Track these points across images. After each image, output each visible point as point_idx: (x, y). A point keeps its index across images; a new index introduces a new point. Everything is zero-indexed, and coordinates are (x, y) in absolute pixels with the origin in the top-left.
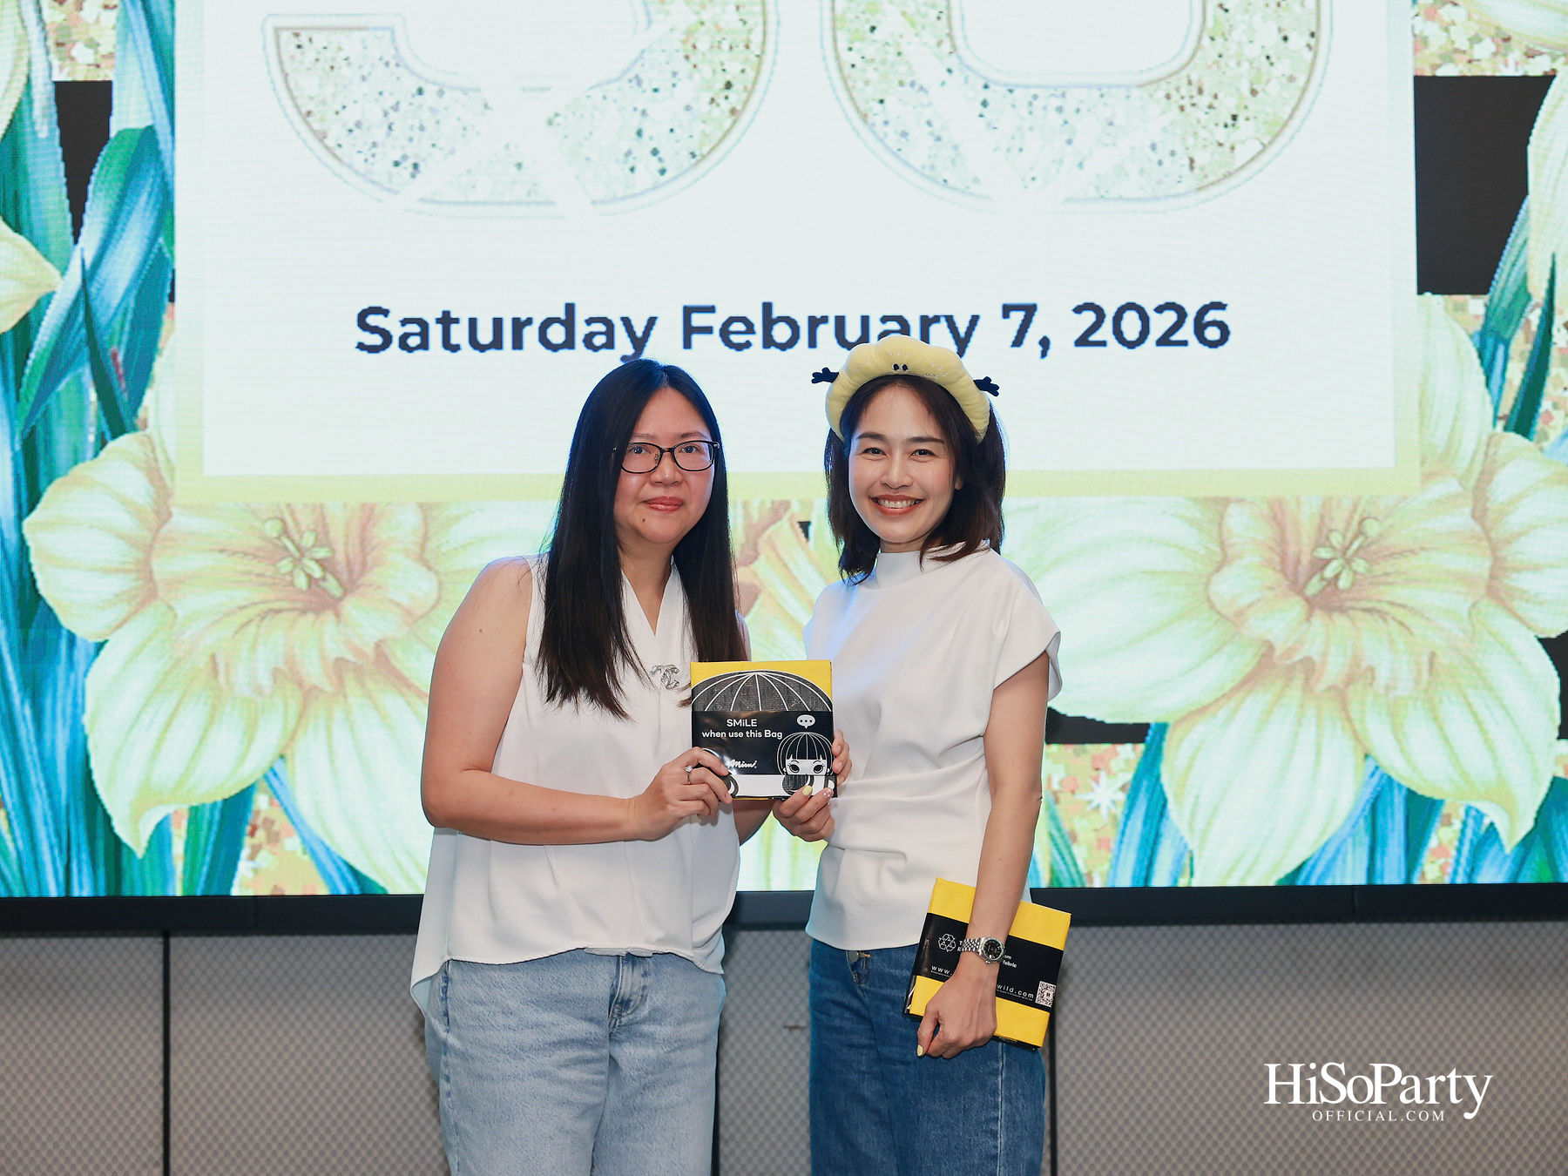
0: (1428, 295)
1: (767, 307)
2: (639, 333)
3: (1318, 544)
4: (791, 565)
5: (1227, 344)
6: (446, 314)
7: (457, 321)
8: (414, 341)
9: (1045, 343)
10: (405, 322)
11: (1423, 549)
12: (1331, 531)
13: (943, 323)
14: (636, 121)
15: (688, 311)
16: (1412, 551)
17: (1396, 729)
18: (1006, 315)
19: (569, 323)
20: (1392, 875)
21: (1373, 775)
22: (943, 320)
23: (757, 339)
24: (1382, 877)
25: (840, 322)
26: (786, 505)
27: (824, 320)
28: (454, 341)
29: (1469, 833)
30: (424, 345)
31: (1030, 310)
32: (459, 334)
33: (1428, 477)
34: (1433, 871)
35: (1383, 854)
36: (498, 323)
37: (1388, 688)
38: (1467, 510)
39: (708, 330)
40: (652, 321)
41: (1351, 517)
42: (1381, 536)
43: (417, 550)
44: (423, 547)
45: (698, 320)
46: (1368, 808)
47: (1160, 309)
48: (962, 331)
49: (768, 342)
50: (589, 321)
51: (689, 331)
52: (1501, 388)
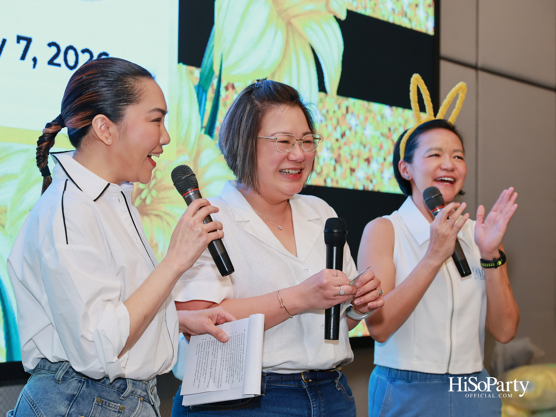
0: (181, 64)
9: (35, 60)
18: (18, 42)
31: (29, 41)
33: (179, 152)
42: (162, 179)
47: (84, 51)
52: (203, 114)
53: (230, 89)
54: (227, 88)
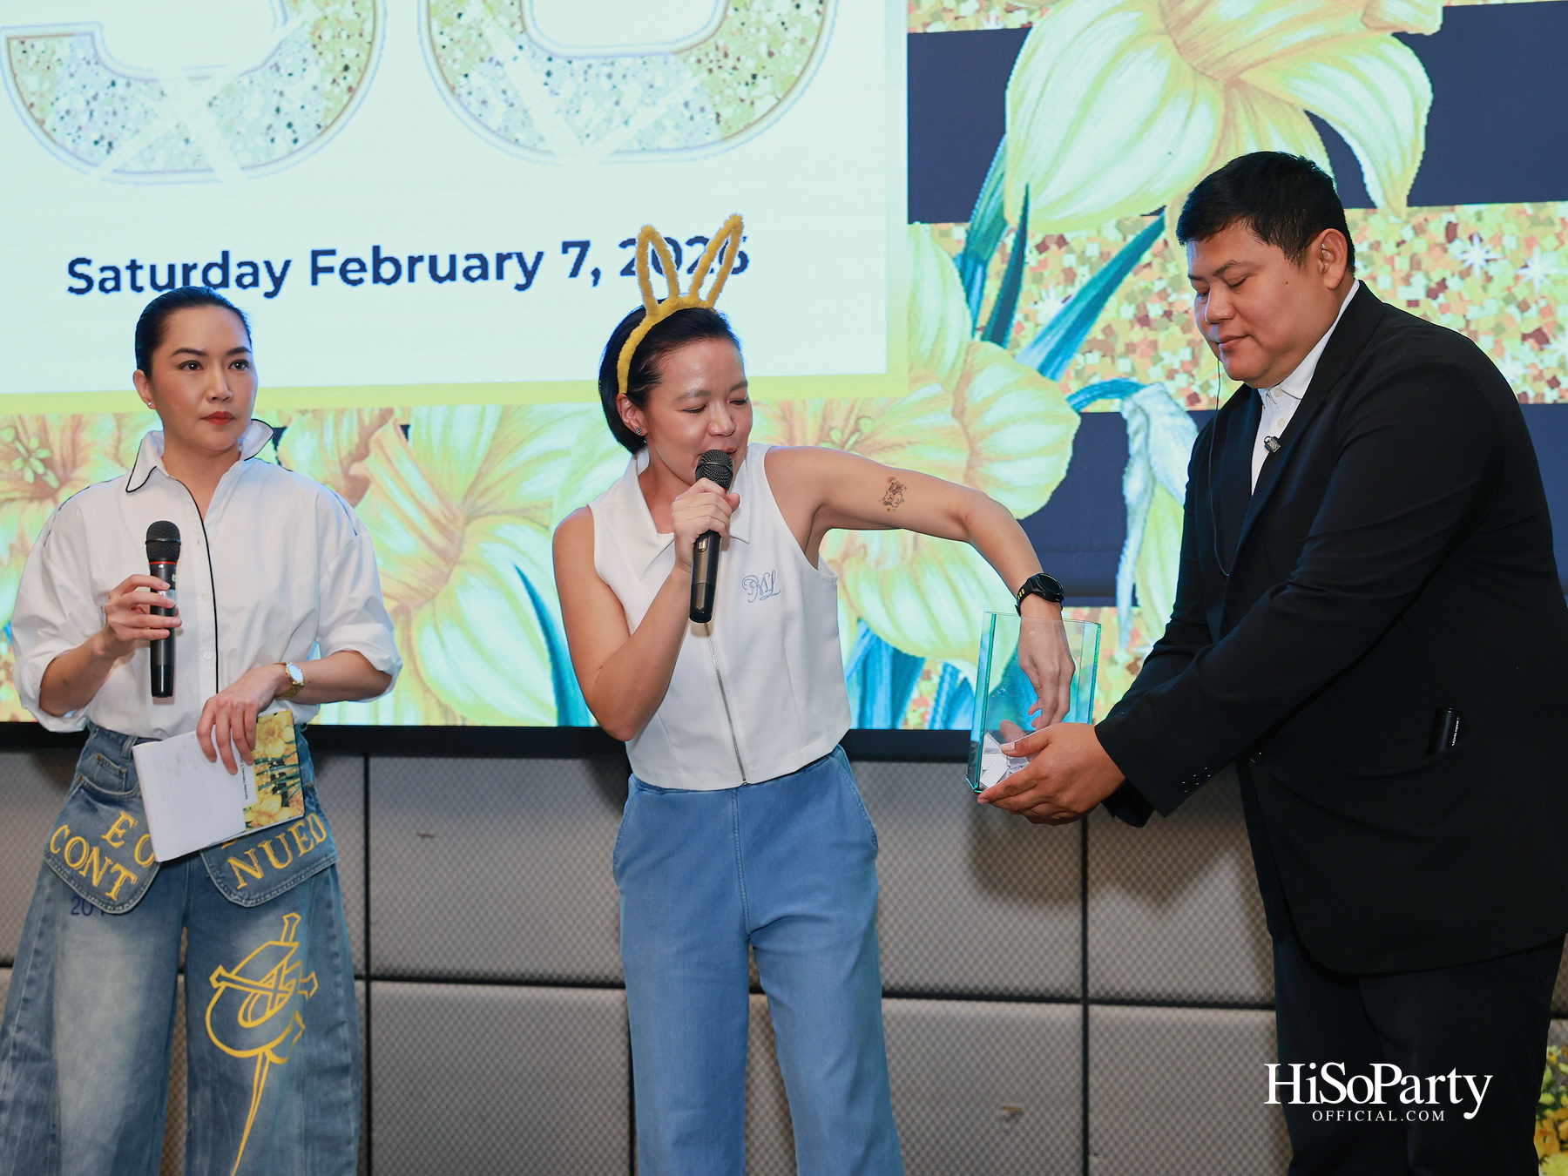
0: (917, 223)
1: (376, 250)
2: (278, 273)
3: (821, 440)
4: (394, 461)
5: (746, 271)
6: (133, 262)
7: (141, 267)
8: (110, 285)
9: (596, 273)
10: (103, 269)
11: (909, 443)
12: (831, 428)
13: (515, 259)
14: (275, 101)
15: (316, 254)
16: (900, 445)
17: (884, 596)
18: (565, 251)
19: (224, 267)
20: (879, 721)
21: (864, 636)
22: (514, 257)
23: (368, 276)
24: (871, 722)
25: (433, 260)
26: (390, 412)
27: (421, 259)
28: (139, 284)
29: (946, 686)
30: (117, 288)
31: (584, 246)
32: (143, 278)
33: (916, 380)
34: (915, 718)
35: (873, 703)
36: (171, 268)
37: (878, 563)
38: (949, 409)
39: (330, 270)
40: (287, 264)
41: (848, 417)
42: (874, 433)
43: (112, 451)
44: (117, 448)
45: (323, 261)
46: (860, 664)
47: (691, 243)
48: (530, 265)
49: (377, 278)
50: (240, 265)
51: (316, 270)
52: (979, 303)
53: (1053, 247)
54: (1042, 247)
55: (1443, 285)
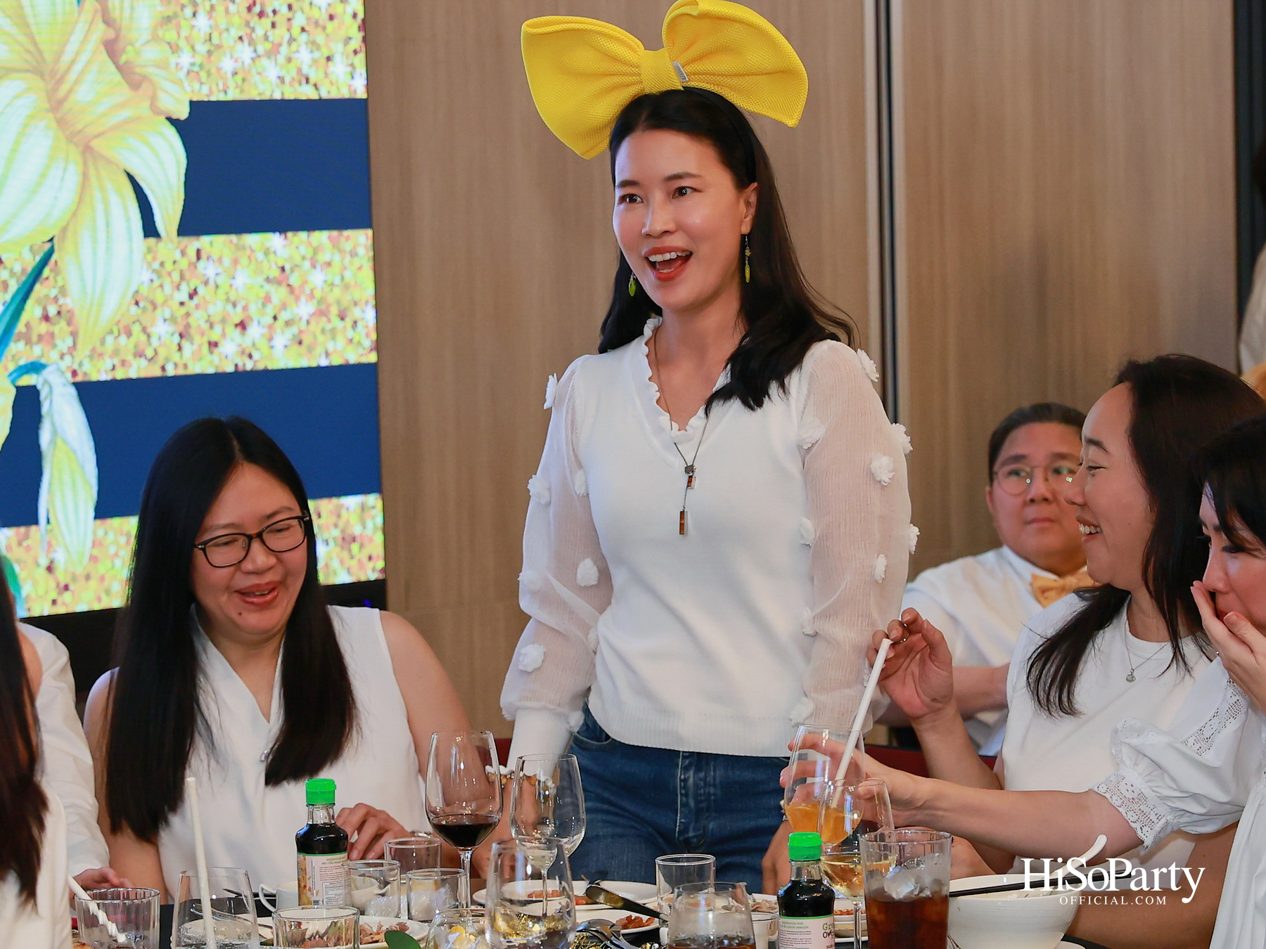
55: (195, 292)
